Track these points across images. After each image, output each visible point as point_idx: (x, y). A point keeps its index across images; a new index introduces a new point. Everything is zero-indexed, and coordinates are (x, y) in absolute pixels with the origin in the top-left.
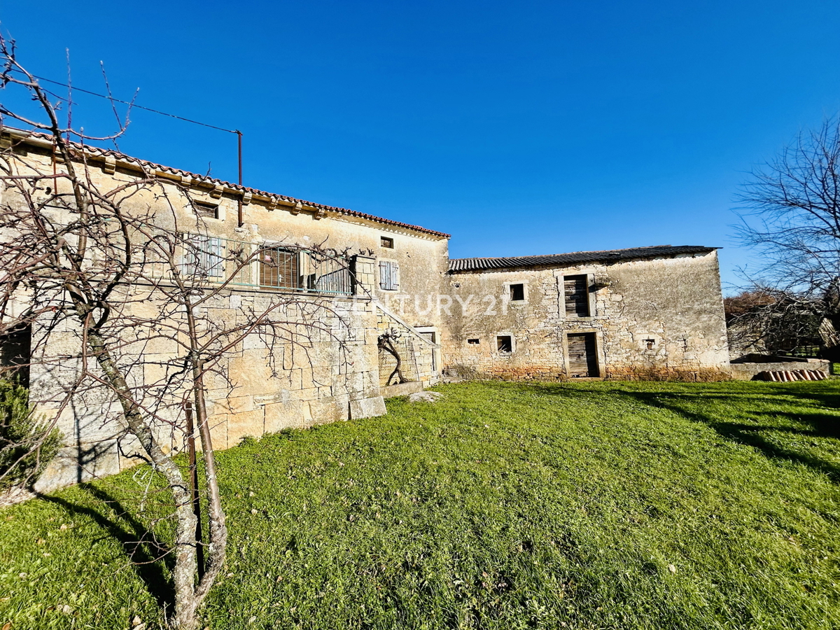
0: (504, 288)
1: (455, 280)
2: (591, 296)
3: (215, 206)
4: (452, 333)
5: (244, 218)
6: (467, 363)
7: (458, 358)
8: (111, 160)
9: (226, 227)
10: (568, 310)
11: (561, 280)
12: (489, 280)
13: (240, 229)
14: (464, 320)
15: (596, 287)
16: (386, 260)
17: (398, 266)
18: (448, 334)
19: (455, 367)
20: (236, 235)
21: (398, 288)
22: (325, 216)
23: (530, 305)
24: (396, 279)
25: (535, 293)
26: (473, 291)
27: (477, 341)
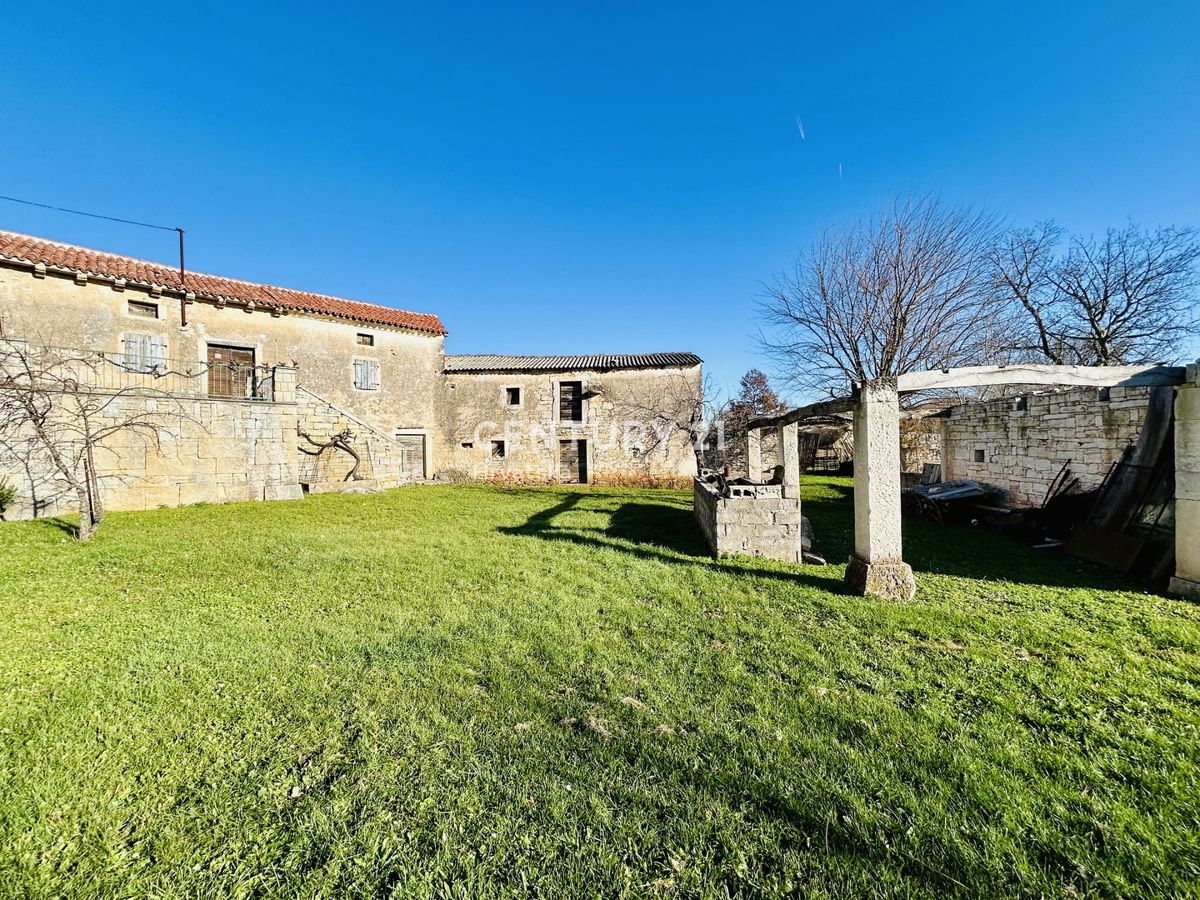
0: (500, 392)
1: (451, 381)
2: (584, 402)
3: (156, 306)
4: (445, 436)
5: (188, 318)
6: (460, 467)
7: (451, 461)
8: (41, 267)
9: (167, 326)
10: (563, 416)
11: (557, 386)
12: (486, 383)
13: (183, 328)
14: (458, 423)
15: (589, 395)
16: (363, 358)
17: (378, 365)
18: (441, 437)
19: (447, 472)
20: (179, 334)
21: (378, 388)
22: (285, 313)
23: (525, 410)
24: (377, 377)
25: (530, 398)
26: (468, 393)
27: (471, 445)
